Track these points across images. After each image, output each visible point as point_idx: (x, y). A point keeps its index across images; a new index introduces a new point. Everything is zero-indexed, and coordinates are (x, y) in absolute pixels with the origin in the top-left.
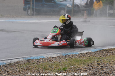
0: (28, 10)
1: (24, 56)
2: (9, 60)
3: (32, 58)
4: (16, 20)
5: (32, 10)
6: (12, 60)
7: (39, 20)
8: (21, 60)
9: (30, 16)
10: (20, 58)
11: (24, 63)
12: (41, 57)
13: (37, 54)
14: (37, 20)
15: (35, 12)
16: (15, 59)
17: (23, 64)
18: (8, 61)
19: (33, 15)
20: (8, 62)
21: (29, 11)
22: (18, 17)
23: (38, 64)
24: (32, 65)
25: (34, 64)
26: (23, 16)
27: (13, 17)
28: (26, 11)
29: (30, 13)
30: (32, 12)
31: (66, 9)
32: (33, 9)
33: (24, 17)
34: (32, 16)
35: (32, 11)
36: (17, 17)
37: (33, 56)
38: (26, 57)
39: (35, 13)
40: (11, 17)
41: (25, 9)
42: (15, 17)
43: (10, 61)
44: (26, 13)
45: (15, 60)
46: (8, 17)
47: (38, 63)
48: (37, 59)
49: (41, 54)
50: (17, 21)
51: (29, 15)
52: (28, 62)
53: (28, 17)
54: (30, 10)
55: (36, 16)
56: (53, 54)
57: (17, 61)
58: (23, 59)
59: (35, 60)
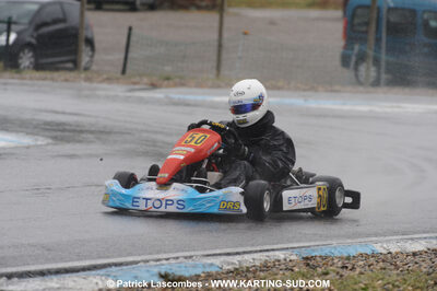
3: (326, 251)
6: (246, 257)
7: (395, 104)
8: (281, 255)
9: (361, 89)
10: (279, 250)
11: (292, 270)
12: (361, 250)
15: (386, 73)
16: (256, 252)
17: (287, 273)
18: (230, 259)
19: (376, 83)
20: (229, 264)
22: (316, 90)
26: (337, 88)
27: (297, 89)
29: (364, 76)
30: (373, 74)
32: (377, 62)
33: (338, 91)
34: (371, 89)
36: (313, 89)
39: (384, 77)
40: (287, 89)
41: (345, 61)
42: (304, 90)
43: (236, 259)
44: (348, 74)
45: (256, 256)
46: (279, 88)
48: (345, 255)
52: (308, 265)
53: (354, 93)
55: (385, 89)
57: (264, 258)
58: (289, 252)
59: (336, 261)
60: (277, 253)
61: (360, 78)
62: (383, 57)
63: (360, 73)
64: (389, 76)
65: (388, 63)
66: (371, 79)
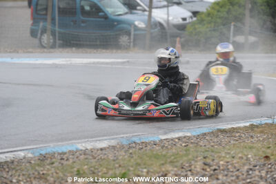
0: (41, 34)
1: (28, 145)
3: (49, 150)
4: (12, 58)
5: (52, 35)
6: (1, 156)
7: (67, 59)
8: (22, 154)
9: (45, 50)
10: (21, 150)
11: (30, 163)
12: (70, 149)
13: (62, 140)
14: (64, 59)
15: (59, 40)
16: (8, 152)
17: (28, 165)
19: (53, 46)
21: (45, 38)
22: (18, 52)
23: (62, 164)
24: (48, 167)
25: (53, 163)
26: (30, 50)
27: (5, 52)
28: (36, 37)
29: (46, 42)
30: (52, 41)
31: (132, 33)
32: (53, 33)
33: (32, 52)
34: (52, 50)
35: (51, 37)
36: (15, 51)
37: (52, 145)
38: (35, 147)
39: (58, 42)
41: (33, 33)
42: (10, 52)
44: (36, 41)
45: (7, 155)
47: (63, 161)
48: (60, 151)
49: (70, 140)
50: (15, 60)
51: (45, 47)
53: (42, 53)
54: (46, 35)
55: (61, 50)
56: (99, 140)
57: (12, 156)
58: (27, 152)
60: (19, 153)
61: (43, 44)
62: (57, 29)
63: (42, 40)
64: (61, 42)
65: (59, 33)
66: (51, 44)
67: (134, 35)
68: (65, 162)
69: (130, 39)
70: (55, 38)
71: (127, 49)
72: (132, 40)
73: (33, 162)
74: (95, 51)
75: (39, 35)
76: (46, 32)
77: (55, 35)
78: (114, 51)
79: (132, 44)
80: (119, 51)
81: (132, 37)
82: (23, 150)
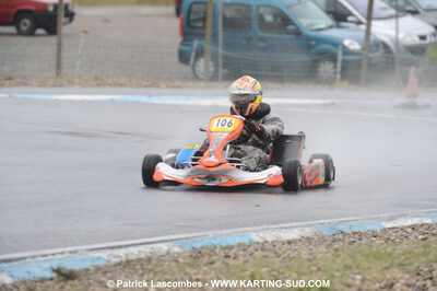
0: (196, 59)
1: (174, 234)
2: (120, 247)
3: (207, 242)
4: (149, 96)
5: (212, 60)
6: (131, 249)
8: (164, 247)
9: (201, 84)
10: (162, 242)
11: (177, 261)
12: (239, 240)
13: (227, 226)
15: (224, 67)
16: (142, 244)
17: (173, 264)
18: (115, 252)
19: (214, 78)
20: (115, 257)
21: (201, 64)
22: (158, 87)
23: (227, 265)
24: (205, 268)
25: (212, 263)
26: (178, 83)
27: (140, 86)
28: (188, 64)
29: (202, 71)
30: (212, 69)
31: (340, 58)
32: (214, 58)
33: (180, 87)
34: (212, 84)
35: (211, 63)
36: (154, 85)
37: (210, 233)
39: (222, 71)
40: (131, 86)
41: (183, 57)
42: (146, 86)
43: (122, 252)
44: (187, 69)
45: (141, 248)
46: (121, 85)
47: (228, 260)
48: (224, 244)
49: (240, 226)
50: (155, 100)
51: (201, 80)
53: (196, 88)
54: (202, 60)
55: (226, 83)
56: (286, 228)
57: (149, 251)
58: (171, 244)
60: (160, 245)
61: (198, 74)
62: (221, 51)
63: (197, 69)
64: (226, 71)
65: (225, 57)
66: (210, 75)
67: (343, 61)
68: (231, 262)
69: (335, 67)
70: (216, 66)
71: (330, 83)
72: (339, 70)
73: (181, 260)
74: (280, 86)
75: (192, 60)
76: (202, 56)
77: (217, 61)
78: (311, 86)
79: (338, 76)
80: (319, 87)
81: (339, 64)
82: (166, 241)
